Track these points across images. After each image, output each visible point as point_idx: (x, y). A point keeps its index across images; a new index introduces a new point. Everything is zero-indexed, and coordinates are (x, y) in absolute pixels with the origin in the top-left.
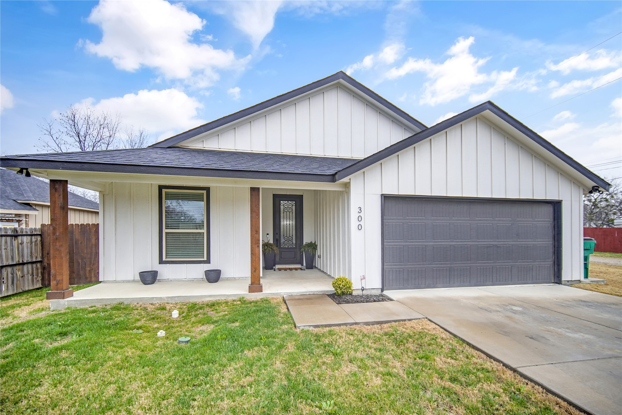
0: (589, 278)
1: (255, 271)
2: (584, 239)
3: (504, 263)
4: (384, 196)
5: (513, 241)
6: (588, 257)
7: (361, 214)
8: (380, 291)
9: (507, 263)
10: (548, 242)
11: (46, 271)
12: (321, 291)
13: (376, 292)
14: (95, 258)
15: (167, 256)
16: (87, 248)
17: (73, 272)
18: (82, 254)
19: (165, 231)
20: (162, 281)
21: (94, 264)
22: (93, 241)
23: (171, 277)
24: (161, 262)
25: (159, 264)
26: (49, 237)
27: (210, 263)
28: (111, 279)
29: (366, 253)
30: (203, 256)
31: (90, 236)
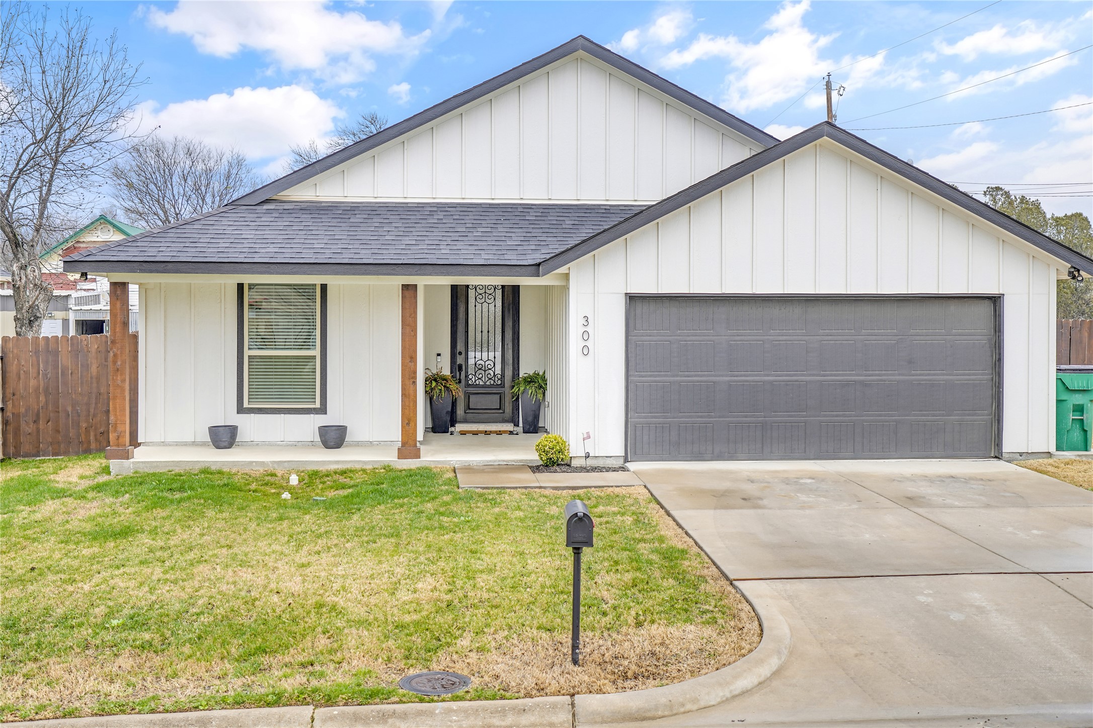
4: (629, 296)
11: (10, 428)
14: (96, 404)
15: (251, 400)
16: (82, 383)
17: (58, 431)
18: (74, 396)
19: (247, 353)
20: (242, 445)
21: (94, 416)
22: (94, 369)
23: (257, 437)
24: (241, 410)
25: (238, 413)
26: (15, 363)
27: (326, 413)
28: (156, 439)
29: (596, 395)
30: (313, 400)
31: (87, 360)
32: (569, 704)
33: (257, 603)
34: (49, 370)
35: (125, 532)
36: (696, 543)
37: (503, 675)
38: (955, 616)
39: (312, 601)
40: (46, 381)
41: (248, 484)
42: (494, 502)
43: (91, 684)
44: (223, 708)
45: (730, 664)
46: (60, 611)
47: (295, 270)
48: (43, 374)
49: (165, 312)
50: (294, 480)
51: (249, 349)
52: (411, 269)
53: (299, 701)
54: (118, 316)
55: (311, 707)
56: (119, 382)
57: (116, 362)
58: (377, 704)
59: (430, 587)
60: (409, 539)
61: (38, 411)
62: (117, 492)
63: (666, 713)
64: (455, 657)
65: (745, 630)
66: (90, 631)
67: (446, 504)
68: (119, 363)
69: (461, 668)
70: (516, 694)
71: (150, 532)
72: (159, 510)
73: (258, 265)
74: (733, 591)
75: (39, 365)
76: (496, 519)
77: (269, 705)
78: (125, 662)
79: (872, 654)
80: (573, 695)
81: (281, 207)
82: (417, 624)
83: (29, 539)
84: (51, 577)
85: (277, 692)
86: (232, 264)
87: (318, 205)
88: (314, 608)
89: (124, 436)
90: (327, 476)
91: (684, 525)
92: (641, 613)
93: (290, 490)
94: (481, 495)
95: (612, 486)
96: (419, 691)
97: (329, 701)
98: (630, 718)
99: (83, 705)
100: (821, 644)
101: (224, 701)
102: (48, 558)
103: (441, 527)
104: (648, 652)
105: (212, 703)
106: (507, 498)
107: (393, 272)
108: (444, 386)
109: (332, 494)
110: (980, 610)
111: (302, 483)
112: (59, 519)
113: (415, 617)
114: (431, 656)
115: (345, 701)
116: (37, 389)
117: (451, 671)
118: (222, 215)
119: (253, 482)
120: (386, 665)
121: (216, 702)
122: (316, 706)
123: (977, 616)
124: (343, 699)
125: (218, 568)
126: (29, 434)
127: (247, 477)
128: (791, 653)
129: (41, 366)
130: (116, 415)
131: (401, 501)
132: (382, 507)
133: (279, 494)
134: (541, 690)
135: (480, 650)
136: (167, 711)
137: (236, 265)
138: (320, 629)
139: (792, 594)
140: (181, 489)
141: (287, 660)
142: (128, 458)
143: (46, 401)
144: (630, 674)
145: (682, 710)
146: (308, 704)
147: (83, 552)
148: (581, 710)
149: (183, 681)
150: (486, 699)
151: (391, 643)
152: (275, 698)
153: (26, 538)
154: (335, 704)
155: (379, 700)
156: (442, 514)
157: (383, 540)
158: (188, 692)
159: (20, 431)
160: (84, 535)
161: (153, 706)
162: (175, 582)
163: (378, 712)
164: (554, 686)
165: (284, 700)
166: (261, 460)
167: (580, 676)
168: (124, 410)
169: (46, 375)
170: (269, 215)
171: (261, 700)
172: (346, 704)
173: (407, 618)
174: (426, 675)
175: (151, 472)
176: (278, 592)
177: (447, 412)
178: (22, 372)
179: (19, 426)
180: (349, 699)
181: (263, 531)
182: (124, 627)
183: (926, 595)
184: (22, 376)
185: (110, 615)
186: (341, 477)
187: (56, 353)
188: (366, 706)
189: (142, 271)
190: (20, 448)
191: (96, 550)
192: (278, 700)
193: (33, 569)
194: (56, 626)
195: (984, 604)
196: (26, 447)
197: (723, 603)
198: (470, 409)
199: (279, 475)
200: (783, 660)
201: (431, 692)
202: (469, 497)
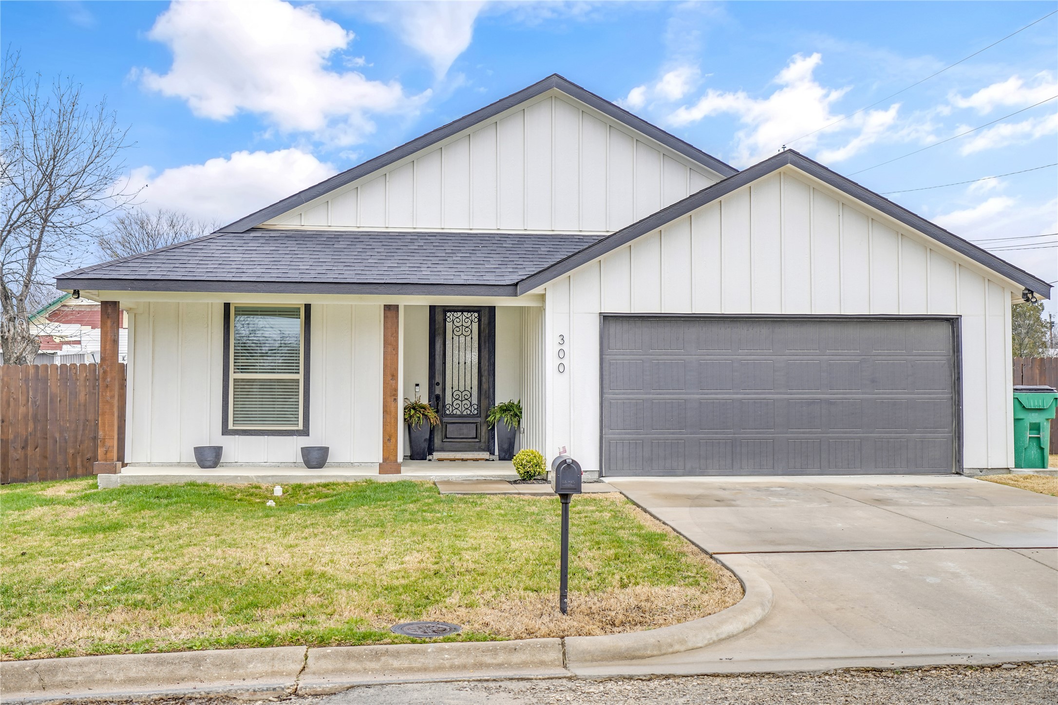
4: (604, 315)
14: (83, 430)
15: (235, 422)
16: (70, 410)
17: (46, 457)
18: (62, 423)
19: (232, 376)
20: (226, 466)
21: (82, 442)
22: (82, 397)
23: (241, 459)
24: (226, 431)
25: (223, 435)
26: (5, 390)
27: (308, 435)
28: (143, 460)
29: (572, 411)
30: (296, 423)
31: (76, 388)
32: (559, 644)
33: (247, 572)
34: (39, 398)
35: (115, 527)
36: (674, 530)
37: (492, 623)
38: (931, 580)
39: (300, 570)
40: (35, 408)
41: (234, 494)
42: (474, 503)
43: (84, 633)
44: (217, 649)
45: (715, 613)
46: (52, 581)
47: (281, 289)
48: (32, 401)
49: (153, 336)
50: (278, 491)
51: (234, 372)
52: (393, 287)
53: (292, 642)
54: (109, 334)
55: (305, 647)
56: (108, 398)
57: (106, 378)
58: (369, 645)
59: (417, 560)
60: (393, 529)
61: (27, 438)
62: (105, 500)
63: (655, 653)
64: (444, 610)
65: (728, 590)
66: (82, 594)
67: (429, 504)
68: (109, 380)
69: (450, 619)
70: (507, 638)
71: (139, 527)
72: (147, 511)
73: (245, 284)
74: (713, 562)
75: (28, 392)
76: (478, 515)
77: (262, 645)
78: (119, 616)
79: (853, 608)
80: (563, 637)
81: (266, 234)
82: (405, 587)
83: (20, 533)
84: (41, 559)
85: (270, 635)
86: (220, 283)
87: (303, 233)
88: (304, 575)
89: (112, 451)
90: (311, 488)
91: (661, 518)
92: (625, 577)
93: (275, 499)
94: (461, 499)
95: (589, 493)
96: (412, 634)
97: (322, 642)
98: (620, 656)
99: (78, 647)
100: (803, 601)
101: (218, 642)
102: (39, 547)
103: (424, 520)
104: (634, 606)
105: (206, 644)
106: (487, 500)
107: (376, 291)
108: (423, 414)
109: (316, 501)
110: (955, 575)
111: (286, 495)
112: (48, 519)
113: (403, 581)
114: (420, 611)
115: (337, 642)
116: (26, 416)
117: (442, 621)
118: (211, 241)
119: (238, 493)
120: (377, 617)
121: (210, 643)
122: (310, 647)
123: (952, 579)
124: (336, 640)
125: (208, 549)
126: (17, 460)
127: (232, 489)
128: (774, 607)
129: (31, 393)
130: (104, 430)
131: (384, 503)
132: (366, 507)
133: (264, 503)
134: (530, 633)
135: (469, 606)
136: (161, 651)
137: (225, 283)
138: (310, 591)
139: (770, 564)
140: (168, 497)
141: (279, 612)
142: (115, 473)
143: (35, 428)
144: (617, 622)
145: (671, 650)
146: (301, 644)
147: (73, 542)
148: (571, 649)
149: (177, 628)
150: (477, 640)
151: (381, 600)
152: (268, 639)
153: (15, 532)
154: (328, 644)
155: (371, 642)
156: (425, 511)
157: (368, 529)
158: (182, 636)
159: (8, 456)
160: (74, 529)
161: (147, 647)
162: (166, 559)
163: (371, 651)
164: (544, 629)
165: (277, 641)
166: (246, 475)
167: (567, 622)
168: (113, 425)
169: (35, 402)
170: (256, 241)
171: (255, 641)
172: (339, 645)
173: (396, 583)
174: (417, 624)
175: (139, 484)
176: (267, 564)
177: (425, 440)
178: (12, 399)
179: (8, 452)
180: (341, 640)
181: (250, 524)
182: (116, 591)
183: (901, 564)
184: (12, 404)
185: (103, 582)
186: (324, 489)
187: (46, 380)
188: (359, 647)
189: (134, 289)
190: (8, 473)
191: (86, 540)
192: (272, 641)
193: (23, 554)
194: (49, 591)
195: (958, 571)
196: (14, 473)
197: (704, 571)
198: (447, 438)
199: (263, 488)
200: (767, 611)
201: (423, 635)
202: (450, 500)
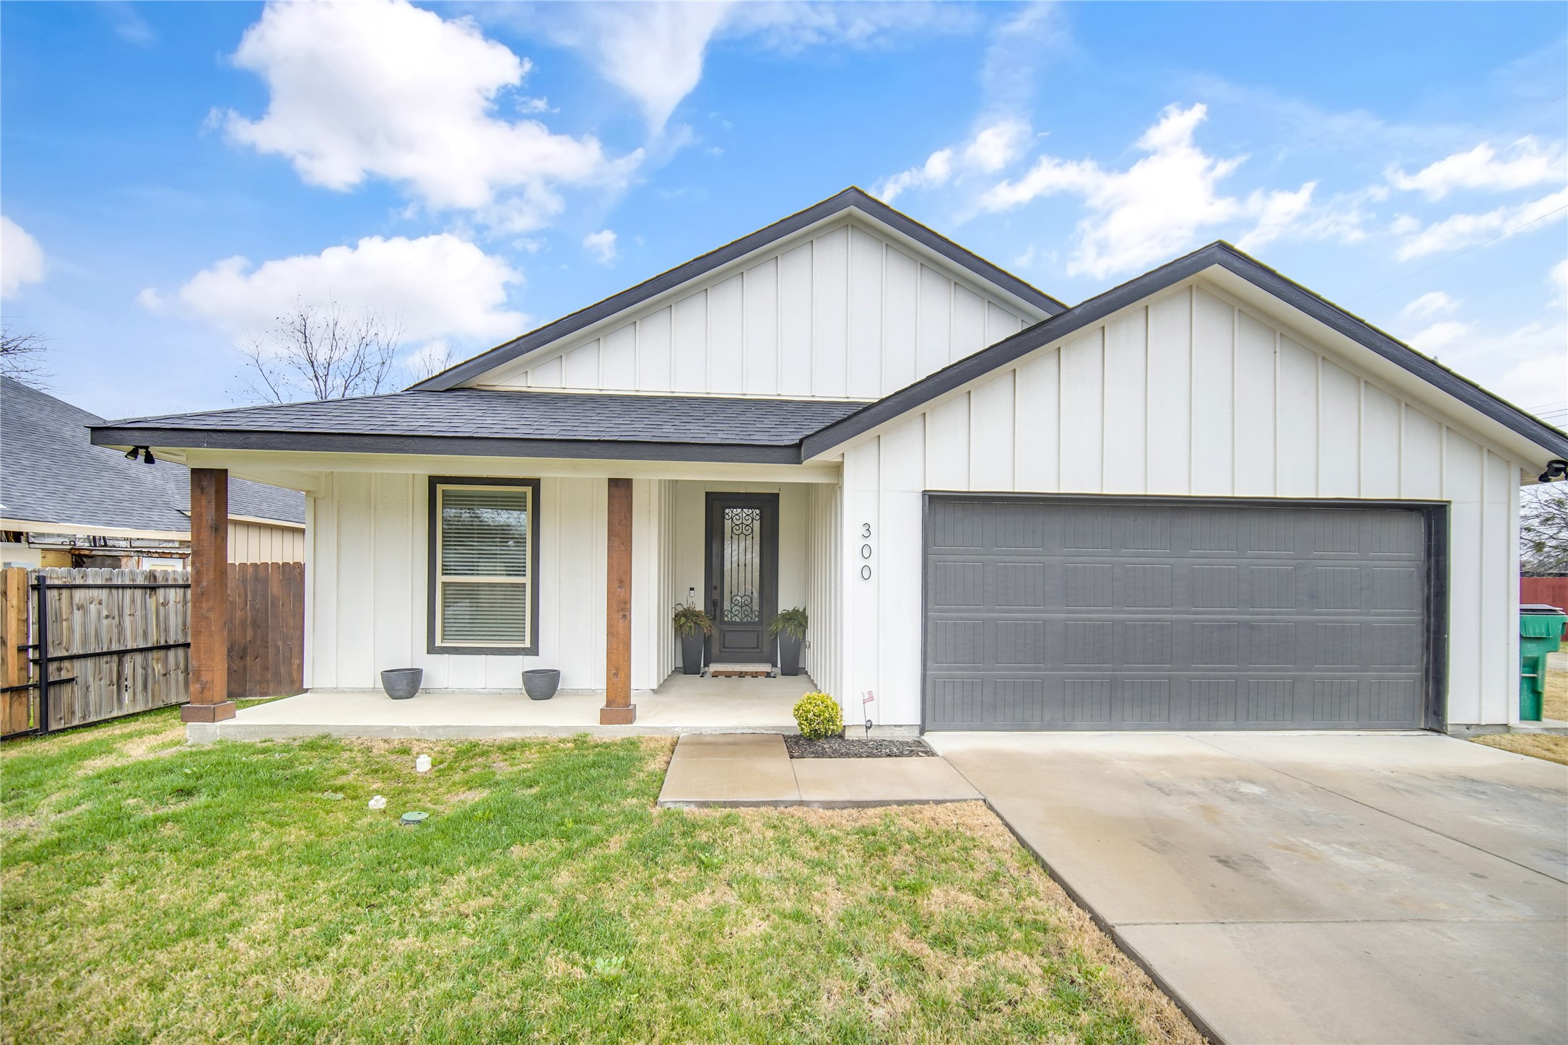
0: (1544, 719)
1: (616, 674)
2: (1521, 610)
3: (1272, 670)
4: (930, 496)
5: (1298, 613)
6: (1541, 660)
7: (870, 542)
8: (916, 732)
9: (1278, 670)
10: (1410, 617)
12: (773, 728)
13: (906, 734)
15: (445, 637)
19: (440, 579)
20: (434, 693)
23: (453, 684)
24: (432, 649)
25: (427, 653)
27: (537, 655)
28: (327, 683)
29: (881, 636)
30: (522, 638)
51: (442, 574)
81: (476, 394)
116: (243, 623)
143: (254, 635)
187: (265, 582)
